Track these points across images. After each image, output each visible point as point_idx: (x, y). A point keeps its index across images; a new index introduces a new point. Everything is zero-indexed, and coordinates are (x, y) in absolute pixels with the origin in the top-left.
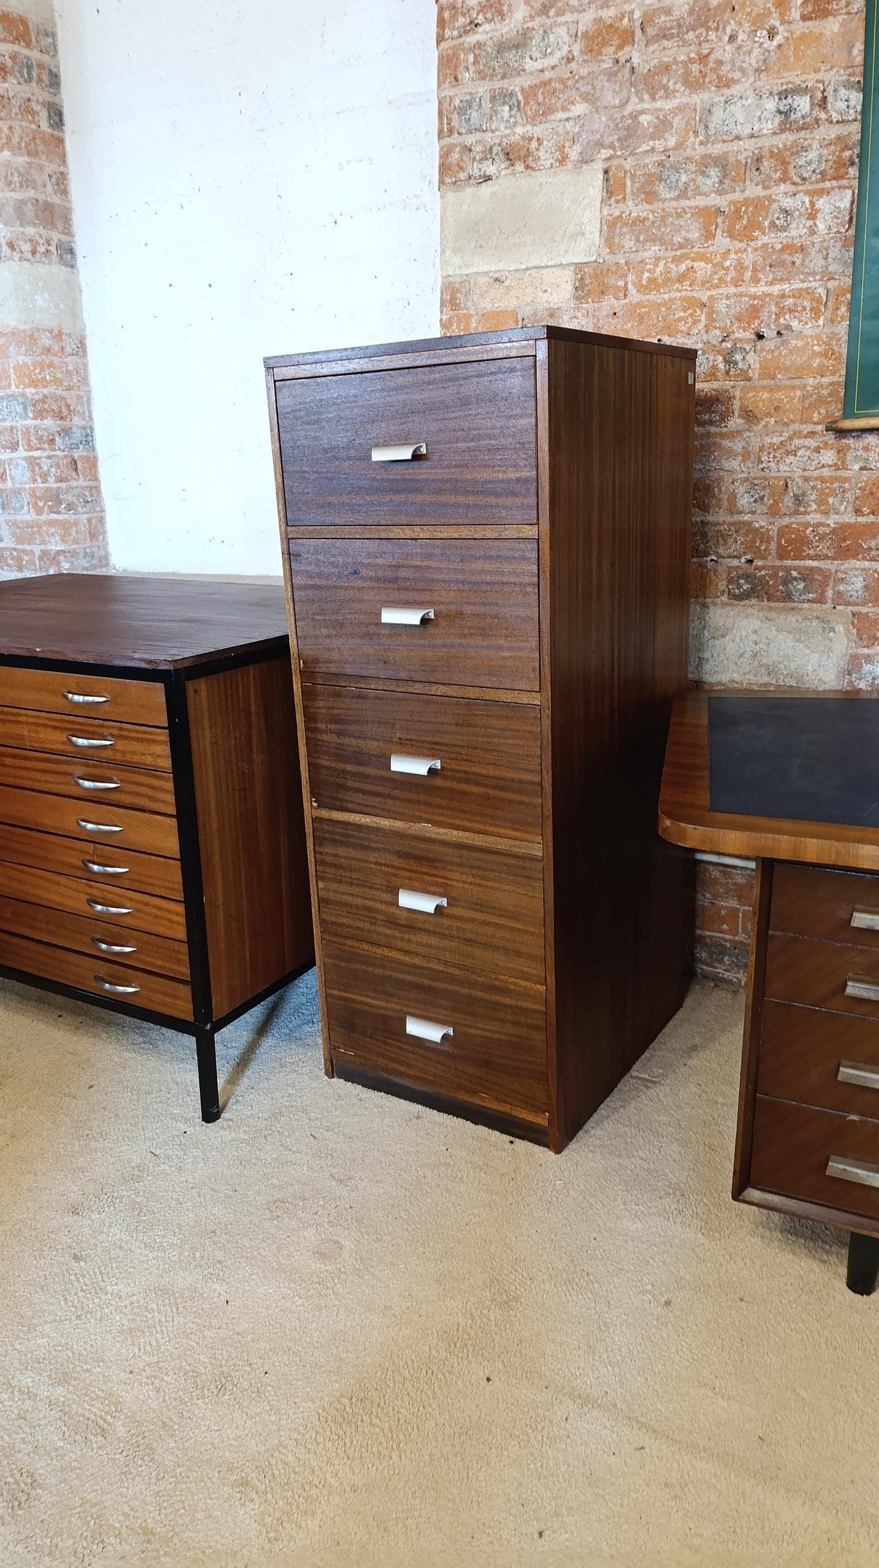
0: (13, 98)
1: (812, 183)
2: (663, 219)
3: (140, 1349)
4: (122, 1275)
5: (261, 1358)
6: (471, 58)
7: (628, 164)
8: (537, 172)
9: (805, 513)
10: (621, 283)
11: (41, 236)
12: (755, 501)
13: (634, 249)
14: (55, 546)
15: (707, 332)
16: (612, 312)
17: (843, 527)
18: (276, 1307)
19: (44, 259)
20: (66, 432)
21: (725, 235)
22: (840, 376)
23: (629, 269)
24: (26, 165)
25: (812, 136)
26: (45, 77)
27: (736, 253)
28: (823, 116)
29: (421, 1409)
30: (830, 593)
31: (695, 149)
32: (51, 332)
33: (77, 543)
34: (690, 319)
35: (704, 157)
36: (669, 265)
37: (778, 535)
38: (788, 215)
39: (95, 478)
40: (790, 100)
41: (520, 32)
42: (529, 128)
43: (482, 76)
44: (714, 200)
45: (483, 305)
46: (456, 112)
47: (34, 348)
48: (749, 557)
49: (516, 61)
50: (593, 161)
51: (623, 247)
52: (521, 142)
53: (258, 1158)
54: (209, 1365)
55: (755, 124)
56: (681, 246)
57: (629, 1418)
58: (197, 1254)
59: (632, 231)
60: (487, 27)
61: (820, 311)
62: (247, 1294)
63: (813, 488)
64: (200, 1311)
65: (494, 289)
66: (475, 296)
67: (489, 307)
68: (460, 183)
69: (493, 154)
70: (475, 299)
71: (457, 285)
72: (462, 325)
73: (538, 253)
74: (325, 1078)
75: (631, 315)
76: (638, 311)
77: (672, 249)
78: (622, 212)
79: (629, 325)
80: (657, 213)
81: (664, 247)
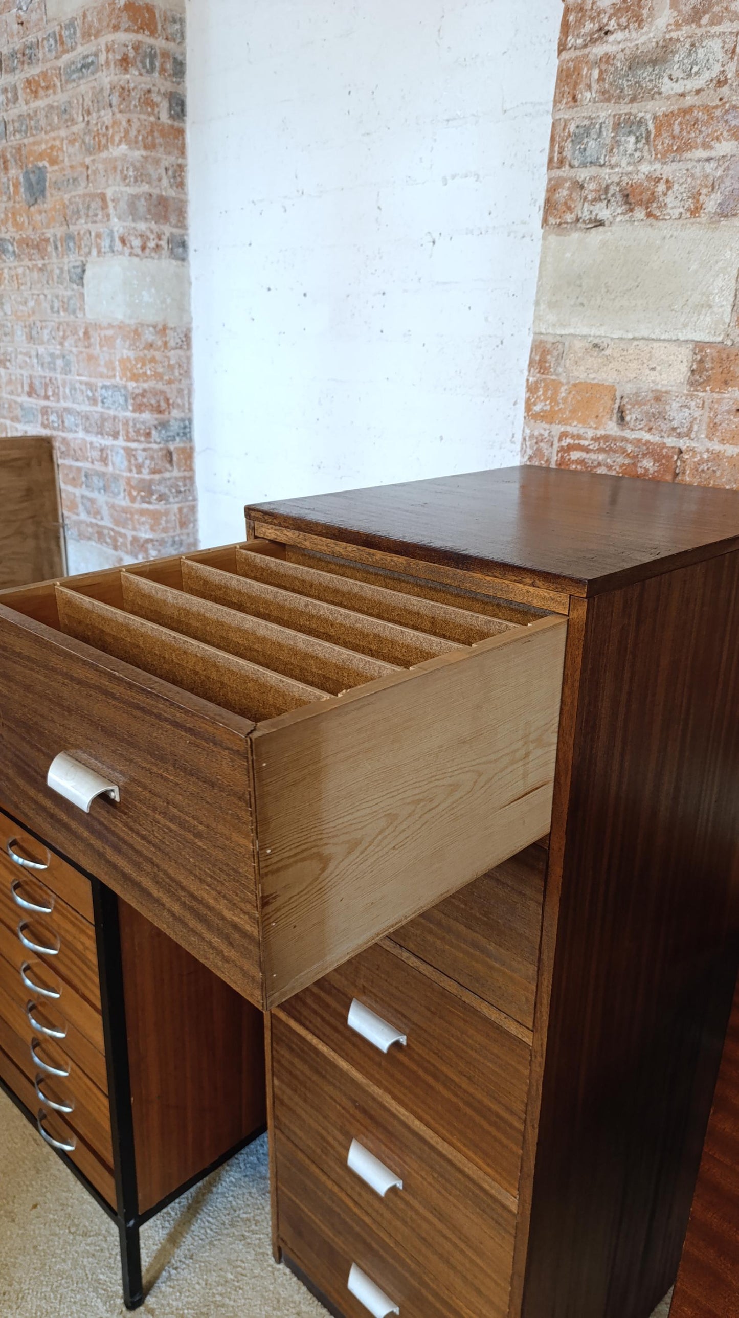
0: (133, 89)
6: (596, 73)
8: (661, 223)
11: (152, 232)
14: (145, 534)
16: (734, 408)
19: (153, 254)
20: (164, 425)
24: (142, 159)
26: (168, 66)
32: (155, 327)
33: (165, 533)
39: (191, 469)
41: (661, 43)
42: (657, 166)
43: (606, 96)
45: (576, 374)
46: (570, 139)
47: (137, 344)
49: (651, 81)
50: (734, 215)
52: (646, 183)
60: (619, 36)
65: (591, 356)
66: (568, 361)
67: (583, 377)
68: (565, 225)
69: (609, 195)
70: (567, 365)
71: (549, 346)
72: (550, 393)
73: (650, 322)
74: (272, 1261)
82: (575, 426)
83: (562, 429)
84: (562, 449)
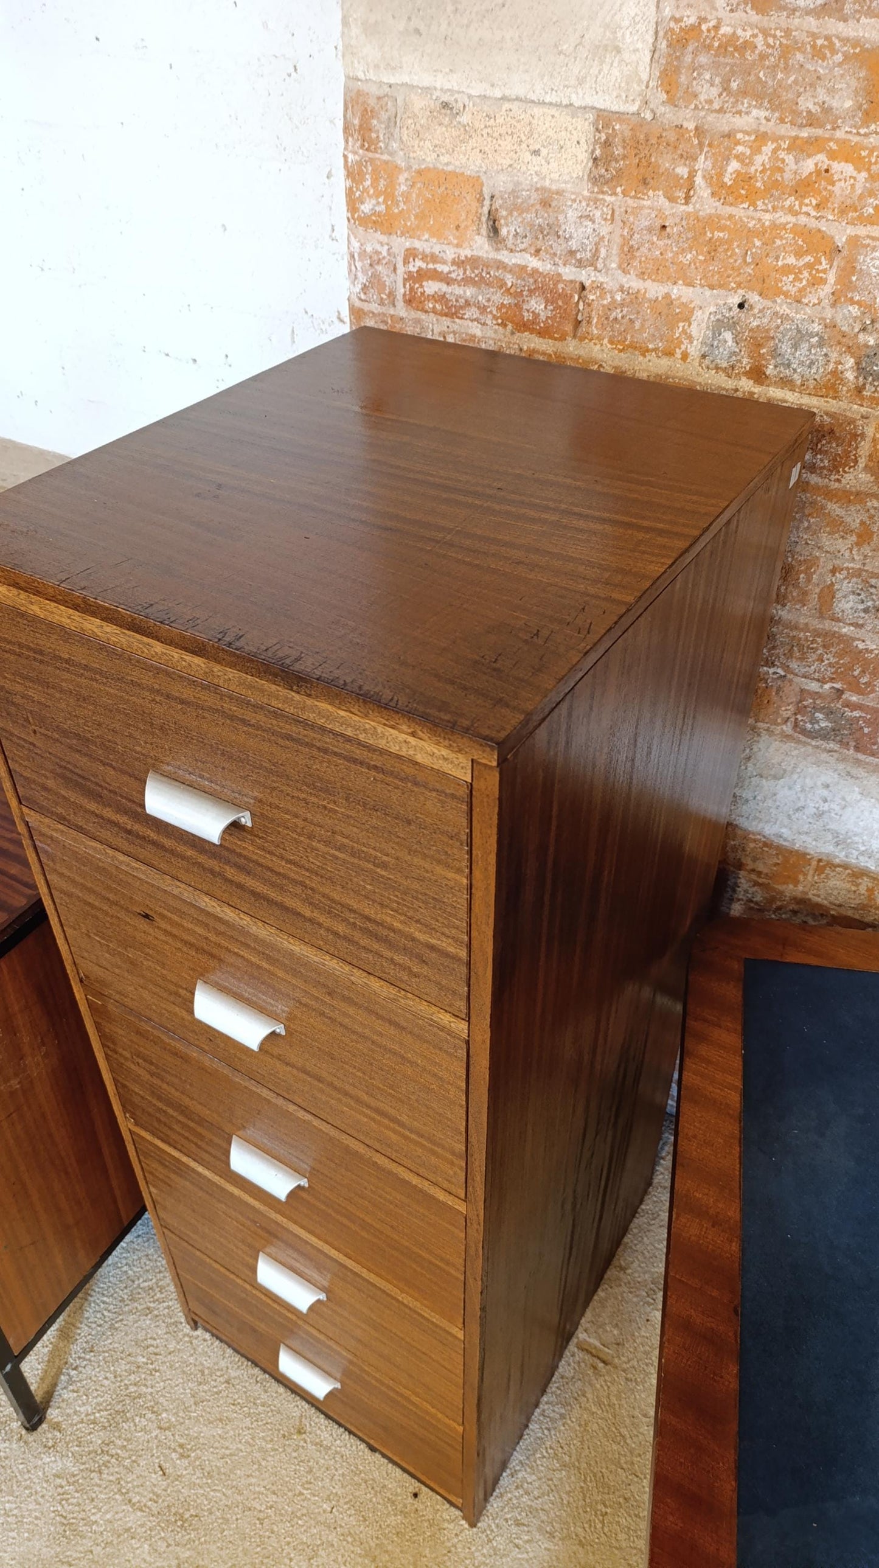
2: (786, 52)
10: (682, 171)
12: (866, 611)
13: (716, 106)
15: (834, 305)
16: (658, 223)
23: (701, 145)
34: (806, 274)
36: (782, 154)
45: (420, 154)
48: (838, 686)
51: (696, 96)
53: (87, 1523)
56: (812, 121)
59: (716, 65)
65: (440, 124)
66: (405, 131)
67: (430, 159)
70: (405, 138)
71: (372, 102)
72: (382, 183)
73: (526, 72)
75: (695, 238)
76: (709, 235)
77: (793, 123)
78: (704, 20)
79: (689, 256)
80: (774, 37)
81: (777, 115)
82: (426, 241)
83: (408, 245)
84: (410, 277)
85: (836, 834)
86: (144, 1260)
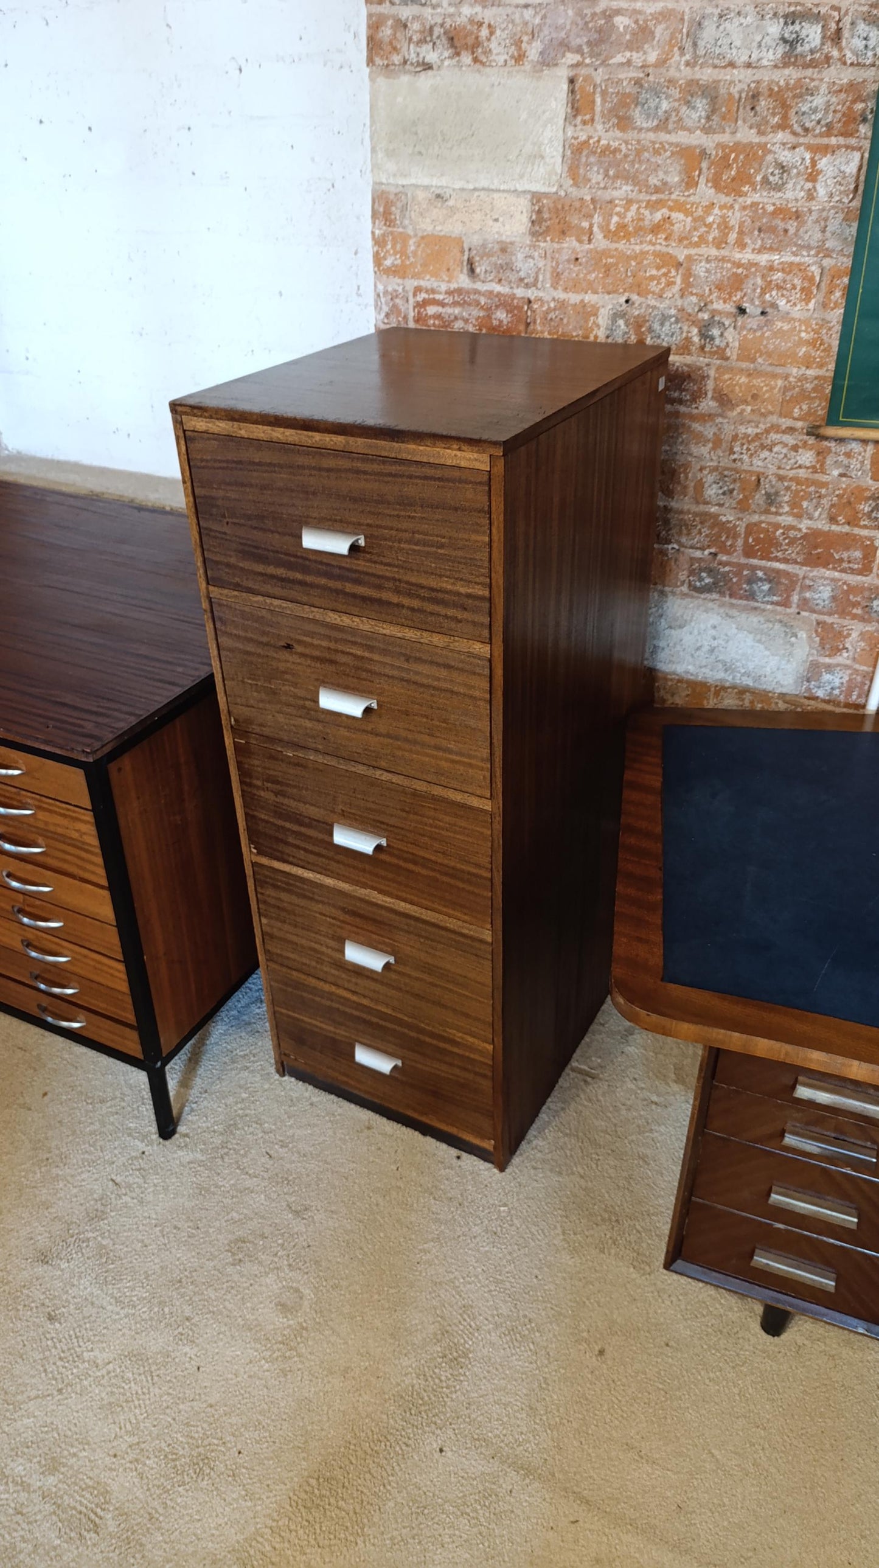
1: (815, 136)
2: (638, 153)
3: (121, 1428)
4: (97, 1338)
5: (234, 1435)
7: (599, 76)
8: (488, 70)
9: (777, 514)
10: (585, 224)
12: (724, 494)
13: (602, 185)
15: (682, 297)
16: (573, 257)
17: (815, 533)
18: (245, 1372)
21: (710, 185)
22: (827, 370)
23: (595, 208)
25: (819, 76)
27: (721, 208)
28: (835, 53)
29: (382, 1488)
30: (795, 598)
31: (680, 71)
34: (663, 280)
35: (692, 82)
36: (642, 211)
37: (746, 532)
38: (784, 172)
40: (797, 27)
42: (478, 9)
44: (697, 139)
45: (423, 226)
48: (713, 550)
50: (556, 65)
51: (590, 180)
52: (469, 27)
53: (217, 1186)
54: (186, 1446)
55: (754, 50)
56: (657, 190)
57: (565, 1489)
58: (166, 1310)
59: (600, 163)
61: (812, 293)
62: (216, 1357)
63: (788, 488)
64: (174, 1380)
65: (435, 207)
66: (413, 213)
67: (430, 228)
68: (393, 67)
69: (434, 37)
70: (413, 217)
71: (392, 197)
72: (398, 247)
73: (488, 172)
74: (277, 1076)
75: (596, 264)
76: (604, 261)
77: (646, 192)
78: (590, 137)
79: (593, 275)
80: (631, 144)
81: (637, 188)
82: (429, 280)
83: (416, 284)
84: (418, 305)
85: (724, 663)
86: (238, 1040)
